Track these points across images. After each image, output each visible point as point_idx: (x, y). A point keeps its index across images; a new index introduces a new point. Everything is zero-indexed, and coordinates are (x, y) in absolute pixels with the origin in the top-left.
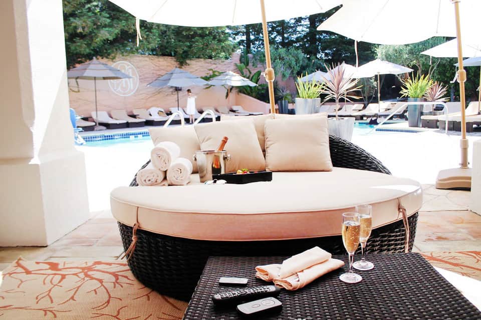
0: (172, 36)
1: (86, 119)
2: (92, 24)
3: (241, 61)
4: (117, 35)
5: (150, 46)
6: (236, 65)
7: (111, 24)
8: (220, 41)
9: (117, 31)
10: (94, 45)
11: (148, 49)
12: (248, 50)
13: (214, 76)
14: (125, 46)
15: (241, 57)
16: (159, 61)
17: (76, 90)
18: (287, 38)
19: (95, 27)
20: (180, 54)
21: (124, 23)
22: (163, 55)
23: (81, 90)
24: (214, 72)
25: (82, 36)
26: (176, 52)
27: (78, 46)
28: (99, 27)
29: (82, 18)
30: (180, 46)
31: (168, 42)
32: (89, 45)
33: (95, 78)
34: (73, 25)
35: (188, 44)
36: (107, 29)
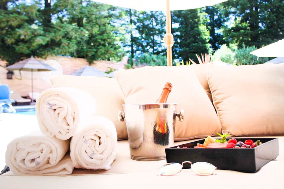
0: (85, 45)
1: (25, 98)
2: (31, 34)
3: (128, 63)
4: (48, 42)
5: (70, 50)
6: (125, 65)
7: (44, 34)
8: (115, 49)
9: (48, 39)
10: (32, 48)
11: (69, 52)
12: (132, 56)
13: (111, 71)
14: (53, 49)
15: (129, 60)
16: (76, 61)
17: (19, 78)
18: (156, 50)
19: (33, 36)
20: (89, 56)
21: (53, 34)
22: (79, 57)
23: (22, 78)
24: (111, 69)
25: (24, 41)
26: (87, 56)
27: (21, 48)
28: (36, 36)
29: (24, 29)
30: (90, 51)
31: (82, 49)
32: (28, 48)
33: (32, 70)
34: (18, 33)
35: (95, 50)
36: (41, 37)
